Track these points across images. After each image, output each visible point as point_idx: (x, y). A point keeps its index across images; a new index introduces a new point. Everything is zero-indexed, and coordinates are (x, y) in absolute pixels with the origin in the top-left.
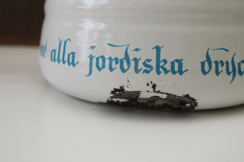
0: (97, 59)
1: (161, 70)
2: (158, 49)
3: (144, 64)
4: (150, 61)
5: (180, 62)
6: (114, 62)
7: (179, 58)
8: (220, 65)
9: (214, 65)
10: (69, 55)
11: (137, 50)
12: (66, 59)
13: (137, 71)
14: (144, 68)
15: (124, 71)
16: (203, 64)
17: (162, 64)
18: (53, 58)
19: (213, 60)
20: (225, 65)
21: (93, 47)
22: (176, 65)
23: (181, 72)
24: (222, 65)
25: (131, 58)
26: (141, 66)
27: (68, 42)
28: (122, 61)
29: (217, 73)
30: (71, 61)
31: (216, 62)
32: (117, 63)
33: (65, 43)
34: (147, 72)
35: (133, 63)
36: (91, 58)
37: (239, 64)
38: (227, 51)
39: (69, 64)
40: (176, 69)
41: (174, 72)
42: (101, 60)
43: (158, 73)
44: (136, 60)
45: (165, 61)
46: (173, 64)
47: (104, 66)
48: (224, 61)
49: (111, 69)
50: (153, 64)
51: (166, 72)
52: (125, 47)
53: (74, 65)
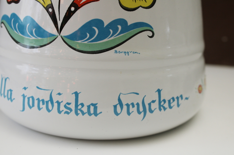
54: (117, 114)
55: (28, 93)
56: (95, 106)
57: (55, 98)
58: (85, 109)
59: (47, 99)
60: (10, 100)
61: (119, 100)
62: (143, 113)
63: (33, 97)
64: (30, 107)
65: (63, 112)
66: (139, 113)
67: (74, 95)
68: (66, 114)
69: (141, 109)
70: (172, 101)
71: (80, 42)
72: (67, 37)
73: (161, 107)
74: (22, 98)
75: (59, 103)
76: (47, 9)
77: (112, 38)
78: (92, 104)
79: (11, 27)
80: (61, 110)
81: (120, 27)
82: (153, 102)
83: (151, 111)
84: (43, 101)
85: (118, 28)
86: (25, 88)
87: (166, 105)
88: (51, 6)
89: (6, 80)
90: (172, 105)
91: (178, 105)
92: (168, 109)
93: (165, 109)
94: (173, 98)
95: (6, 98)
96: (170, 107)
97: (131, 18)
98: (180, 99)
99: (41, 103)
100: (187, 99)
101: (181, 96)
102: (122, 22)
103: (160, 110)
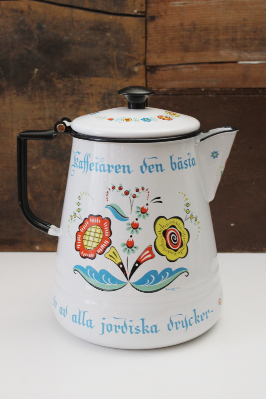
54: (169, 330)
55: (106, 322)
56: (155, 326)
57: (128, 324)
58: (149, 329)
59: (122, 324)
60: (90, 327)
61: (171, 321)
62: (185, 327)
63: (111, 325)
64: (109, 331)
65: (134, 333)
66: (183, 327)
67: (141, 321)
68: (136, 334)
69: (185, 324)
70: (203, 315)
71: (143, 286)
72: (135, 283)
73: (197, 321)
74: (102, 325)
75: (131, 327)
76: (118, 265)
77: (164, 281)
78: (154, 326)
79: (88, 275)
80: (133, 331)
81: (168, 273)
82: (192, 318)
83: (191, 325)
84: (119, 326)
85: (166, 274)
86: (104, 319)
87: (200, 319)
88: (121, 263)
89: (84, 313)
90: (203, 318)
91: (207, 317)
92: (201, 322)
93: (199, 321)
94: (204, 314)
95: (86, 326)
96: (202, 320)
97: (174, 266)
98: (208, 313)
99: (118, 328)
100: (212, 311)
101: (209, 311)
102: (169, 270)
103: (196, 323)
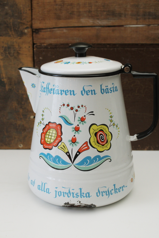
0: (58, 192)
1: (82, 196)
2: (81, 189)
3: (76, 195)
4: (78, 193)
5: (89, 193)
6: (65, 194)
7: (88, 192)
8: (103, 193)
9: (101, 193)
10: (47, 189)
11: (73, 190)
12: (45, 190)
13: (73, 197)
14: (76, 196)
15: (68, 197)
16: (97, 193)
17: (82, 194)
18: (39, 188)
19: (101, 191)
20: (105, 192)
21: (56, 188)
22: (87, 194)
23: (89, 197)
24: (104, 193)
25: (71, 192)
26: (75, 195)
27: (46, 184)
28: (68, 193)
29: (102, 196)
30: (47, 191)
31: (102, 192)
32: (66, 194)
33: (45, 184)
34: (77, 197)
35: (72, 194)
36: (56, 191)
37: (111, 191)
38: (106, 187)
39: (47, 193)
40: (87, 196)
41: (87, 197)
42: (60, 193)
43: (81, 197)
44: (73, 193)
45: (83, 193)
46: (86, 194)
47: (61, 195)
48: (105, 191)
49: (64, 196)
50: (79, 194)
51: (84, 197)
52: (69, 189)
53: (49, 193)
